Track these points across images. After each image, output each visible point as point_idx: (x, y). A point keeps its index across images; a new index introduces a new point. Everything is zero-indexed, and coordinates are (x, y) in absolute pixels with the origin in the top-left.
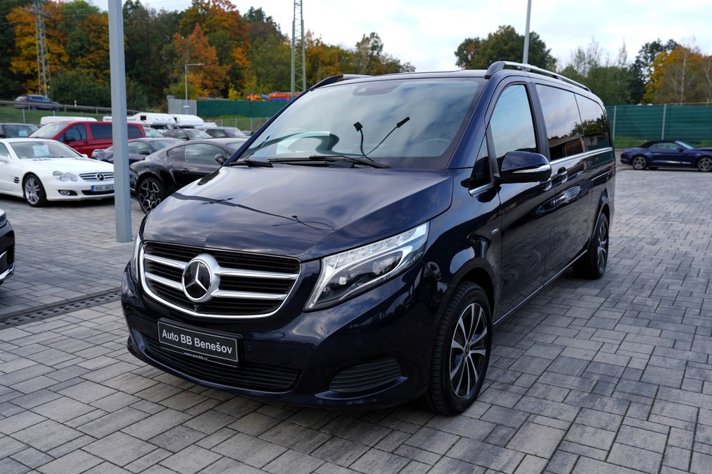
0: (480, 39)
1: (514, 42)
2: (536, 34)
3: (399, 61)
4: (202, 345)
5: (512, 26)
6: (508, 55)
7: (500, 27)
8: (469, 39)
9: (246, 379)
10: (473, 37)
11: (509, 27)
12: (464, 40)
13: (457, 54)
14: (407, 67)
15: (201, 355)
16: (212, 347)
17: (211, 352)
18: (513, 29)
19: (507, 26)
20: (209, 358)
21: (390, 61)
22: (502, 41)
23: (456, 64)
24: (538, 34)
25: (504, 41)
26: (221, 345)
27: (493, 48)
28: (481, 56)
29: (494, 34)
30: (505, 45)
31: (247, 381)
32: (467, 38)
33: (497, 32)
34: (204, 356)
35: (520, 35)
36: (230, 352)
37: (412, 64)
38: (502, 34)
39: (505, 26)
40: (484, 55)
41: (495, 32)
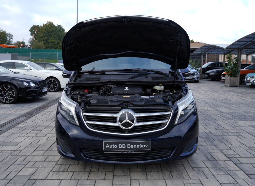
0: (40, 26)
1: (53, 28)
2: (61, 25)
3: (6, 32)
4: (132, 146)
5: (52, 22)
6: (51, 33)
7: (47, 22)
8: (35, 26)
9: (148, 156)
10: (36, 25)
11: (51, 22)
12: (33, 26)
13: (30, 31)
14: (9, 35)
15: (130, 151)
16: (138, 146)
17: (137, 148)
18: (52, 23)
19: (50, 22)
20: (135, 151)
21: (2, 31)
22: (49, 27)
23: (30, 35)
24: (62, 26)
25: (50, 27)
26: (142, 145)
27: (45, 30)
28: (41, 33)
29: (45, 24)
30: (50, 29)
31: (149, 157)
32: (34, 25)
33: (47, 24)
34: (132, 151)
35: (55, 26)
36: (147, 147)
37: (11, 34)
38: (48, 25)
39: (49, 22)
40: (42, 32)
41: (46, 24)
